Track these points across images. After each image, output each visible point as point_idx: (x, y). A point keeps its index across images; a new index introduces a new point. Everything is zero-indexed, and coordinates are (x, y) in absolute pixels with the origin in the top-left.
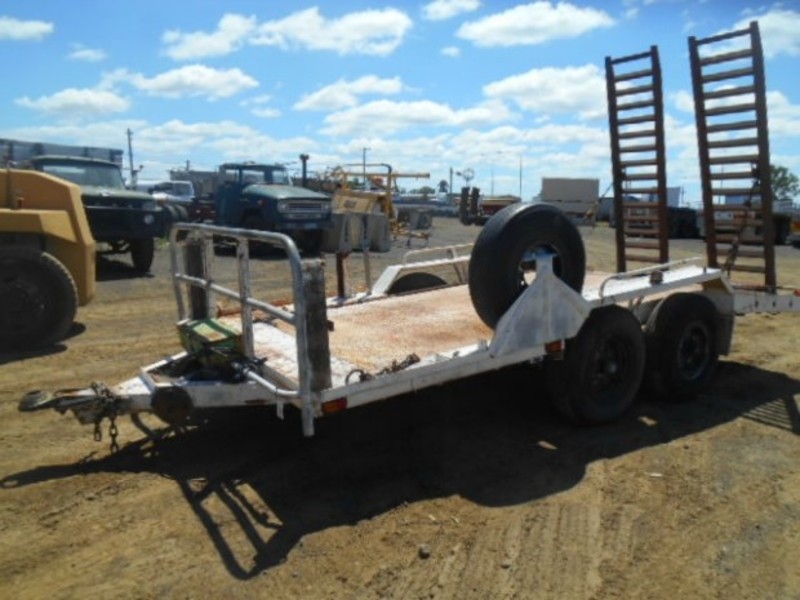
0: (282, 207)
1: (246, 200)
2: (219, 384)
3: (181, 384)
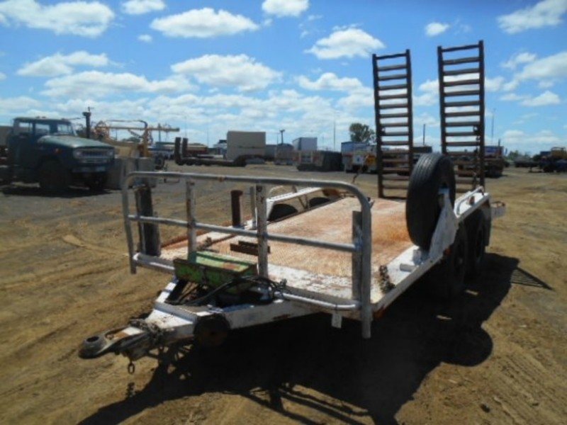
0: (78, 154)
1: (42, 148)
2: (252, 306)
3: (219, 311)
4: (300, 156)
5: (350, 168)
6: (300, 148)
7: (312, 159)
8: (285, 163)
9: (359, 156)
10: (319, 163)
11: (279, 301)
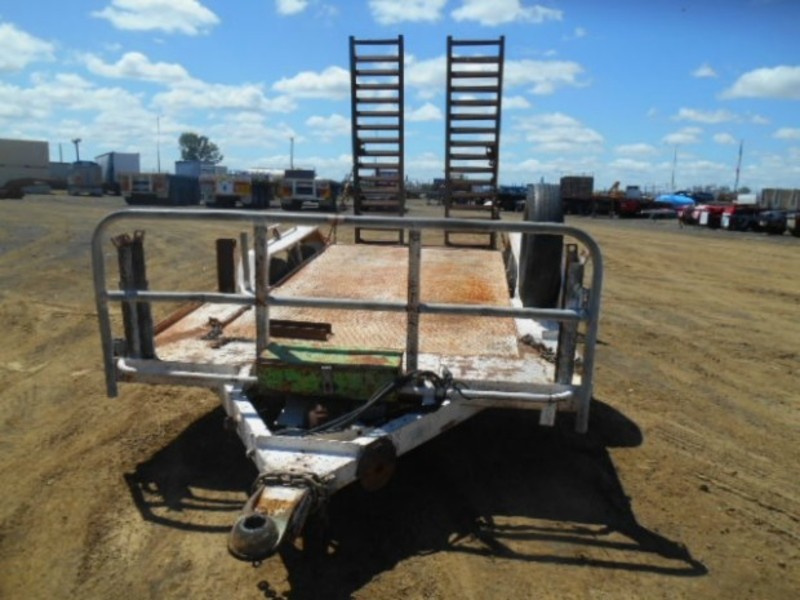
2: (419, 417)
3: (380, 433)
4: (130, 181)
5: (213, 200)
6: (111, 169)
7: (150, 187)
8: (86, 193)
9: (224, 183)
10: (163, 193)
11: (446, 403)
